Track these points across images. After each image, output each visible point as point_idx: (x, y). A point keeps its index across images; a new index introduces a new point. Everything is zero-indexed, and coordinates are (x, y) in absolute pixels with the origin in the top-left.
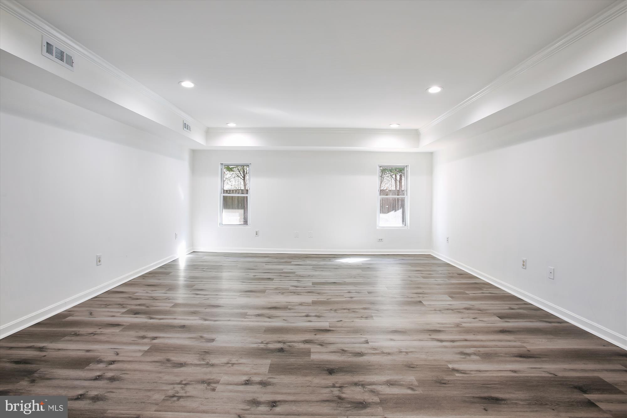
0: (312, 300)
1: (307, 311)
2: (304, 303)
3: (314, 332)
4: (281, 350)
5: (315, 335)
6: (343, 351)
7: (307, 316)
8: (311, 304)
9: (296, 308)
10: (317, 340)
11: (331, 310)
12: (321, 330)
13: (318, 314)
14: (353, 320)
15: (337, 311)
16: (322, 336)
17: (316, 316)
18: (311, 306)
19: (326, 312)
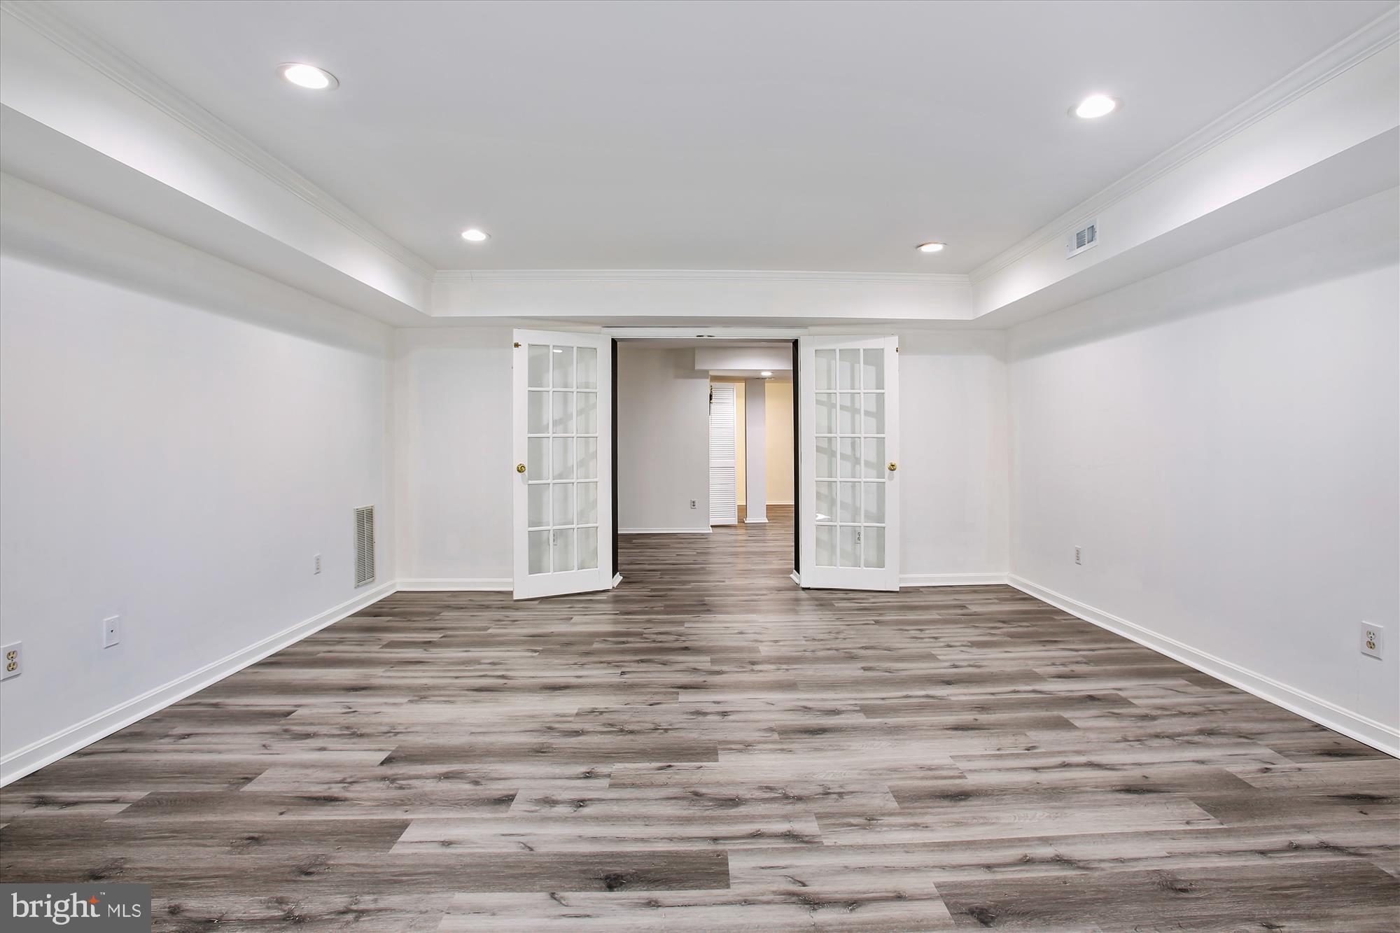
0: (716, 760)
1: (726, 724)
2: (740, 751)
3: (706, 685)
4: (753, 663)
5: (705, 681)
6: (664, 664)
7: (724, 714)
8: (719, 747)
9: (758, 734)
10: (702, 675)
11: (666, 730)
12: (694, 688)
13: (700, 718)
14: (625, 706)
15: (652, 726)
16: (694, 679)
17: (705, 714)
18: (720, 742)
19: (681, 723)
